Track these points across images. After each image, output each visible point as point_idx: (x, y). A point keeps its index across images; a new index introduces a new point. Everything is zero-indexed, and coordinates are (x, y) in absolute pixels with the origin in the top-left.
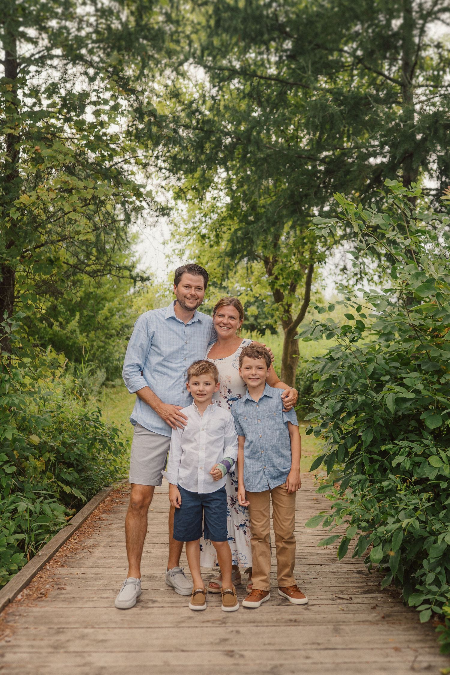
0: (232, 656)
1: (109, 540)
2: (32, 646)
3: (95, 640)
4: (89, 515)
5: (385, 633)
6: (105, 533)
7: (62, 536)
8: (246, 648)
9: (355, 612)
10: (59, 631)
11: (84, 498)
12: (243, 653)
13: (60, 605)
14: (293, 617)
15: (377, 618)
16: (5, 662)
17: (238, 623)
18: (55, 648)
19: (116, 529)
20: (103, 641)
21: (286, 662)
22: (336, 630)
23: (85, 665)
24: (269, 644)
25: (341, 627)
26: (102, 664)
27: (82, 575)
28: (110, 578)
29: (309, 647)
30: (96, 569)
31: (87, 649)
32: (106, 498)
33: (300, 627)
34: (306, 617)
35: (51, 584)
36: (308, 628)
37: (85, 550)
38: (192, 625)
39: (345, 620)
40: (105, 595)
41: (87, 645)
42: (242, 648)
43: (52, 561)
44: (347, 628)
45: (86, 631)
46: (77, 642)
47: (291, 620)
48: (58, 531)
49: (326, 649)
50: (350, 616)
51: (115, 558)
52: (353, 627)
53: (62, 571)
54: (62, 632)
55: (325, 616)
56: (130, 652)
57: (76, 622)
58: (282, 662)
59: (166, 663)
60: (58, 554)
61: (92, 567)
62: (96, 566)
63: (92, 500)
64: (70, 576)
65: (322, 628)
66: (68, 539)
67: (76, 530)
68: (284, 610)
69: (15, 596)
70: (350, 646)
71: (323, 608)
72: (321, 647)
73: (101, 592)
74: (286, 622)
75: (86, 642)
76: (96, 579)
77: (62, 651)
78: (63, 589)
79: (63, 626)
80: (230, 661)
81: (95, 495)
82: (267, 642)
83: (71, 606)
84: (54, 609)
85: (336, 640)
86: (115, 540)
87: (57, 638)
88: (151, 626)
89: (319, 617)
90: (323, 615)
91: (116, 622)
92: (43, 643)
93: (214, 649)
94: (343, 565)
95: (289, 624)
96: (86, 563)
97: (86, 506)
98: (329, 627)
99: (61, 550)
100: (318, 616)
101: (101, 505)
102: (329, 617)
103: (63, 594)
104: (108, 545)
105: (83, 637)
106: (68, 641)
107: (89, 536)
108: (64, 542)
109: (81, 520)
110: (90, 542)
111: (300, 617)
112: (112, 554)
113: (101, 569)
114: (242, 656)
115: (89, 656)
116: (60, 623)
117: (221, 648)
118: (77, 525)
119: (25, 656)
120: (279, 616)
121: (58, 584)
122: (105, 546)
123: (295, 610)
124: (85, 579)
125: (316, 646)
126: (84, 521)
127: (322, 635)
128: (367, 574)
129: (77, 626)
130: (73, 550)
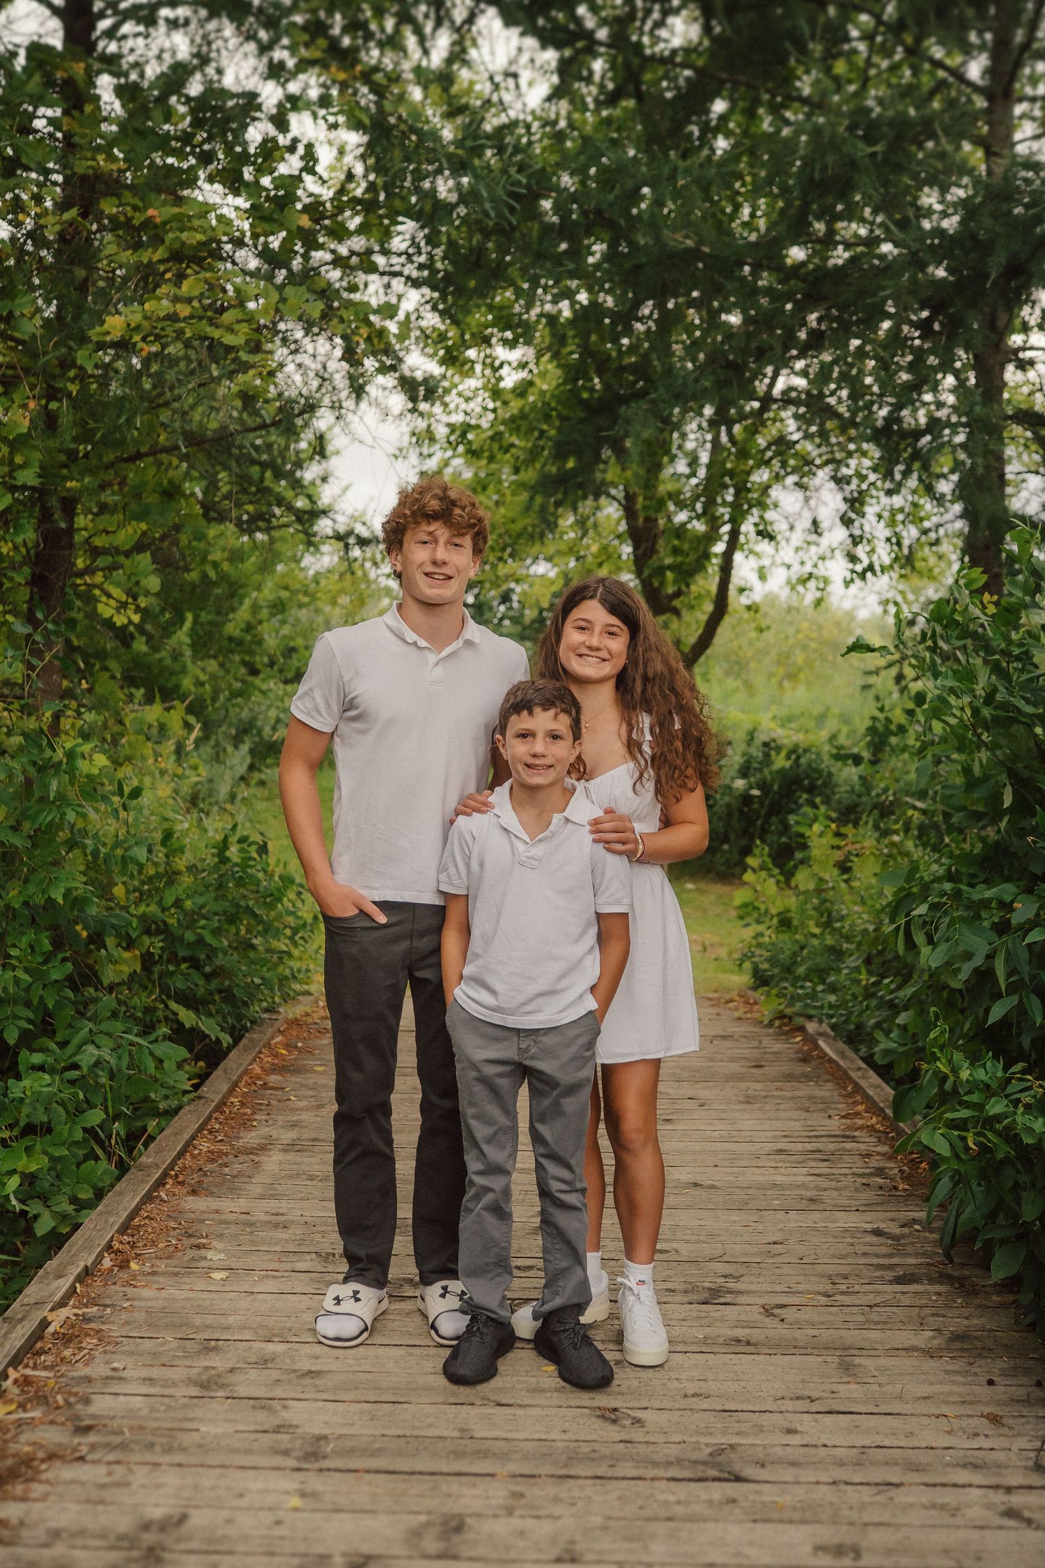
0: (614, 1421)
1: (292, 1135)
2: (151, 1380)
3: (295, 1371)
4: (241, 1077)
5: (960, 1379)
6: (280, 1119)
7: (188, 1122)
8: (645, 1403)
9: (884, 1325)
10: (209, 1347)
11: (226, 1039)
12: (638, 1414)
13: (201, 1285)
14: (741, 1333)
15: (936, 1343)
16: (93, 1416)
18: (204, 1386)
19: (307, 1110)
20: (311, 1374)
21: (744, 1441)
22: (847, 1369)
23: (278, 1430)
24: (695, 1395)
25: (857, 1361)
26: (316, 1431)
27: (244, 1217)
29: (789, 1405)
30: (273, 1203)
31: (278, 1393)
32: (272, 1037)
33: (761, 1358)
34: (770, 1333)
35: (173, 1233)
36: (780, 1360)
37: (243, 1158)
39: (865, 1345)
40: (301, 1266)
41: (277, 1382)
42: (634, 1404)
43: (170, 1181)
44: (870, 1363)
45: (270, 1347)
46: (253, 1374)
47: (739, 1341)
48: (176, 1111)
49: (830, 1413)
50: (874, 1335)
51: (312, 1178)
52: (887, 1362)
53: (196, 1205)
54: (215, 1349)
55: (815, 1332)
56: (377, 1402)
57: (242, 1328)
58: (735, 1440)
59: (465, 1433)
60: (182, 1164)
61: (262, 1197)
62: (272, 1197)
63: (244, 1041)
64: (217, 1216)
65: (813, 1361)
66: (200, 1130)
67: (216, 1110)
68: (718, 1314)
69: (99, 1261)
70: (882, 1409)
71: (807, 1314)
72: (817, 1406)
73: (292, 1257)
74: (726, 1345)
75: (274, 1375)
76: (276, 1226)
77: (221, 1393)
78: (204, 1247)
79: (217, 1336)
80: (613, 1432)
81: (249, 1030)
82: (690, 1391)
83: (228, 1289)
84: (191, 1295)
85: (850, 1391)
86: (305, 1137)
87: (204, 1362)
89: (802, 1335)
90: (811, 1332)
92: (175, 1374)
93: (572, 1403)
94: (838, 1214)
95: (733, 1349)
96: (249, 1187)
97: (233, 1056)
98: (829, 1359)
99: (187, 1155)
100: (798, 1333)
101: (265, 1053)
102: (825, 1335)
103: (204, 1258)
104: (290, 1147)
105: (264, 1362)
106: (232, 1370)
107: (246, 1123)
108: (193, 1138)
109: (225, 1088)
110: (250, 1138)
111: (755, 1335)
112: (304, 1168)
113: (284, 1204)
114: (638, 1421)
115: (285, 1407)
116: (208, 1327)
117: (585, 1400)
118: (218, 1098)
119: (137, 1402)
120: (708, 1330)
121: (191, 1236)
122: (285, 1151)
123: (742, 1317)
124: (251, 1225)
125: (803, 1405)
126: (231, 1091)
127: (815, 1379)
128: (896, 1238)
129: (247, 1335)
130: (213, 1157)
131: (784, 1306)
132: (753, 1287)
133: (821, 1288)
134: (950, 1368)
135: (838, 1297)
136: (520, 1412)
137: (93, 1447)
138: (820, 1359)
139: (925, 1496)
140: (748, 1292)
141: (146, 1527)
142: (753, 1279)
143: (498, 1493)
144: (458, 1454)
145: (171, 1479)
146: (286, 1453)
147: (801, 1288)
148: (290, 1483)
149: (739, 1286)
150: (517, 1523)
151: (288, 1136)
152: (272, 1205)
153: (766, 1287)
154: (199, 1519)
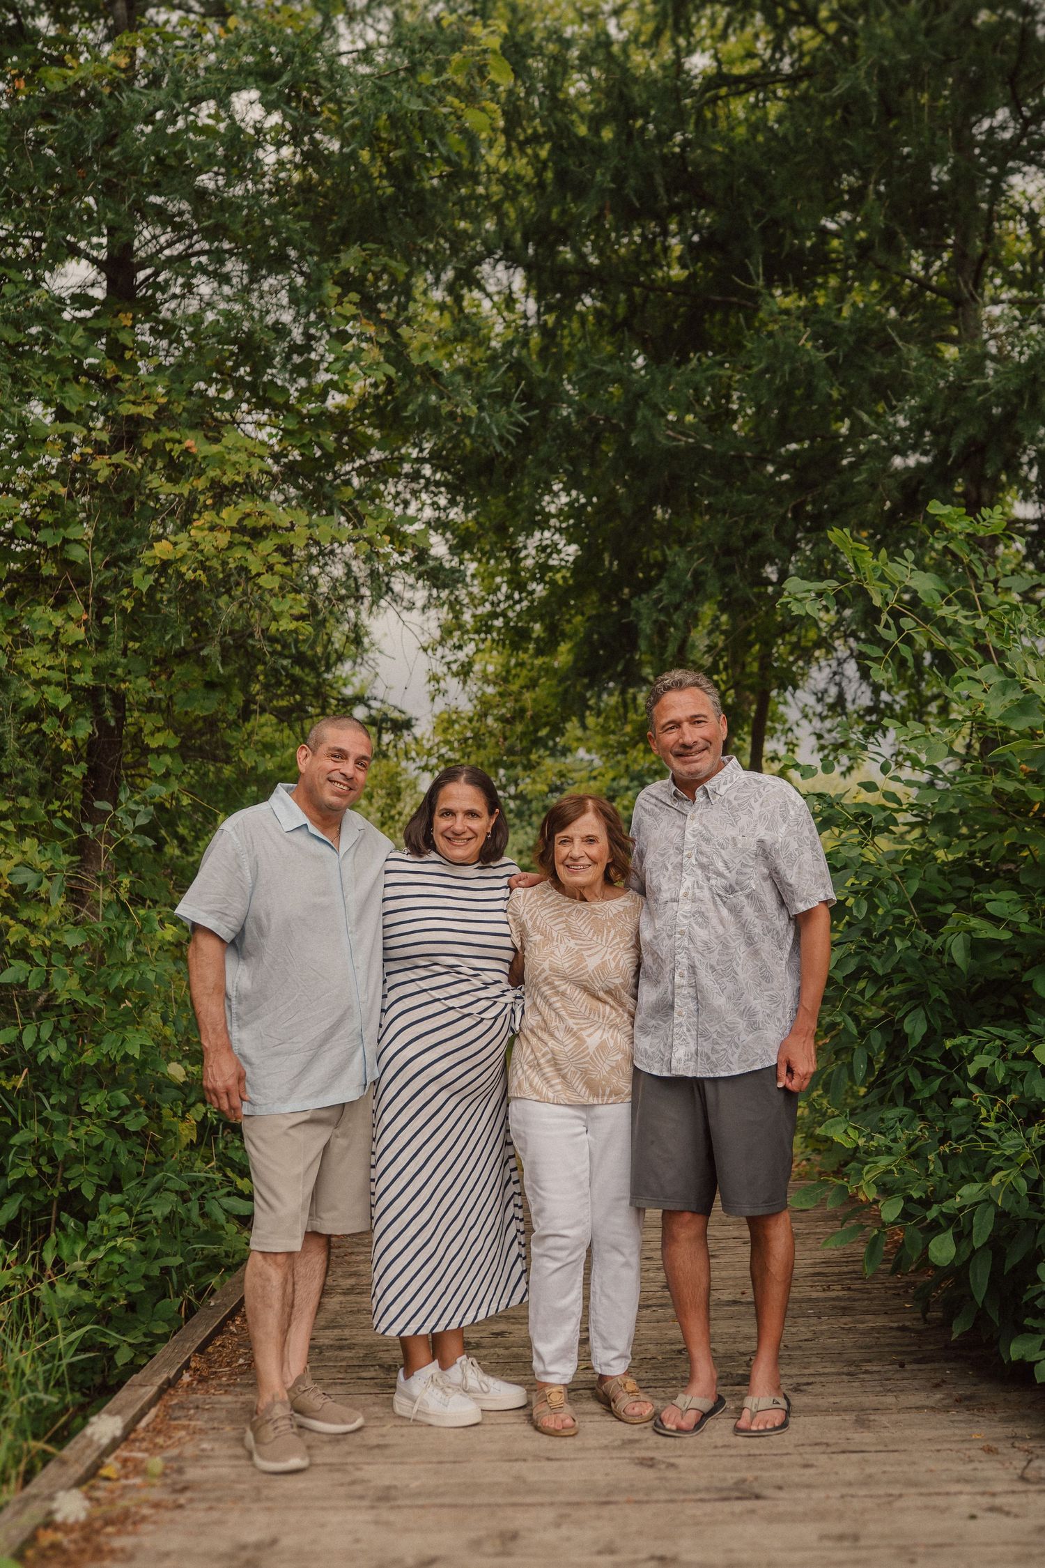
0: (651, 1466)
5: (963, 1425)
9: (899, 1393)
12: (672, 1460)
15: (946, 1402)
20: (378, 1446)
21: (766, 1474)
22: (862, 1423)
23: (353, 1483)
25: (872, 1417)
26: (386, 1483)
29: (808, 1449)
39: (879, 1406)
41: (349, 1453)
44: (884, 1420)
46: (327, 1449)
49: (844, 1452)
50: (890, 1400)
52: (897, 1417)
55: (837, 1400)
56: (440, 1463)
58: (758, 1473)
59: (519, 1479)
65: (833, 1419)
69: (179, 1375)
70: (892, 1447)
72: (834, 1448)
80: (649, 1474)
82: (720, 1443)
85: (864, 1437)
90: (832, 1400)
93: (614, 1455)
94: (868, 1317)
114: (672, 1465)
115: (358, 1469)
117: (626, 1454)
125: (823, 1448)
128: (918, 1332)
136: (567, 1464)
137: (191, 1500)
139: (920, 1501)
141: (244, 1547)
143: (549, 1515)
144: (511, 1492)
145: (261, 1518)
146: (361, 1497)
148: (368, 1516)
150: (564, 1531)
154: (287, 1542)
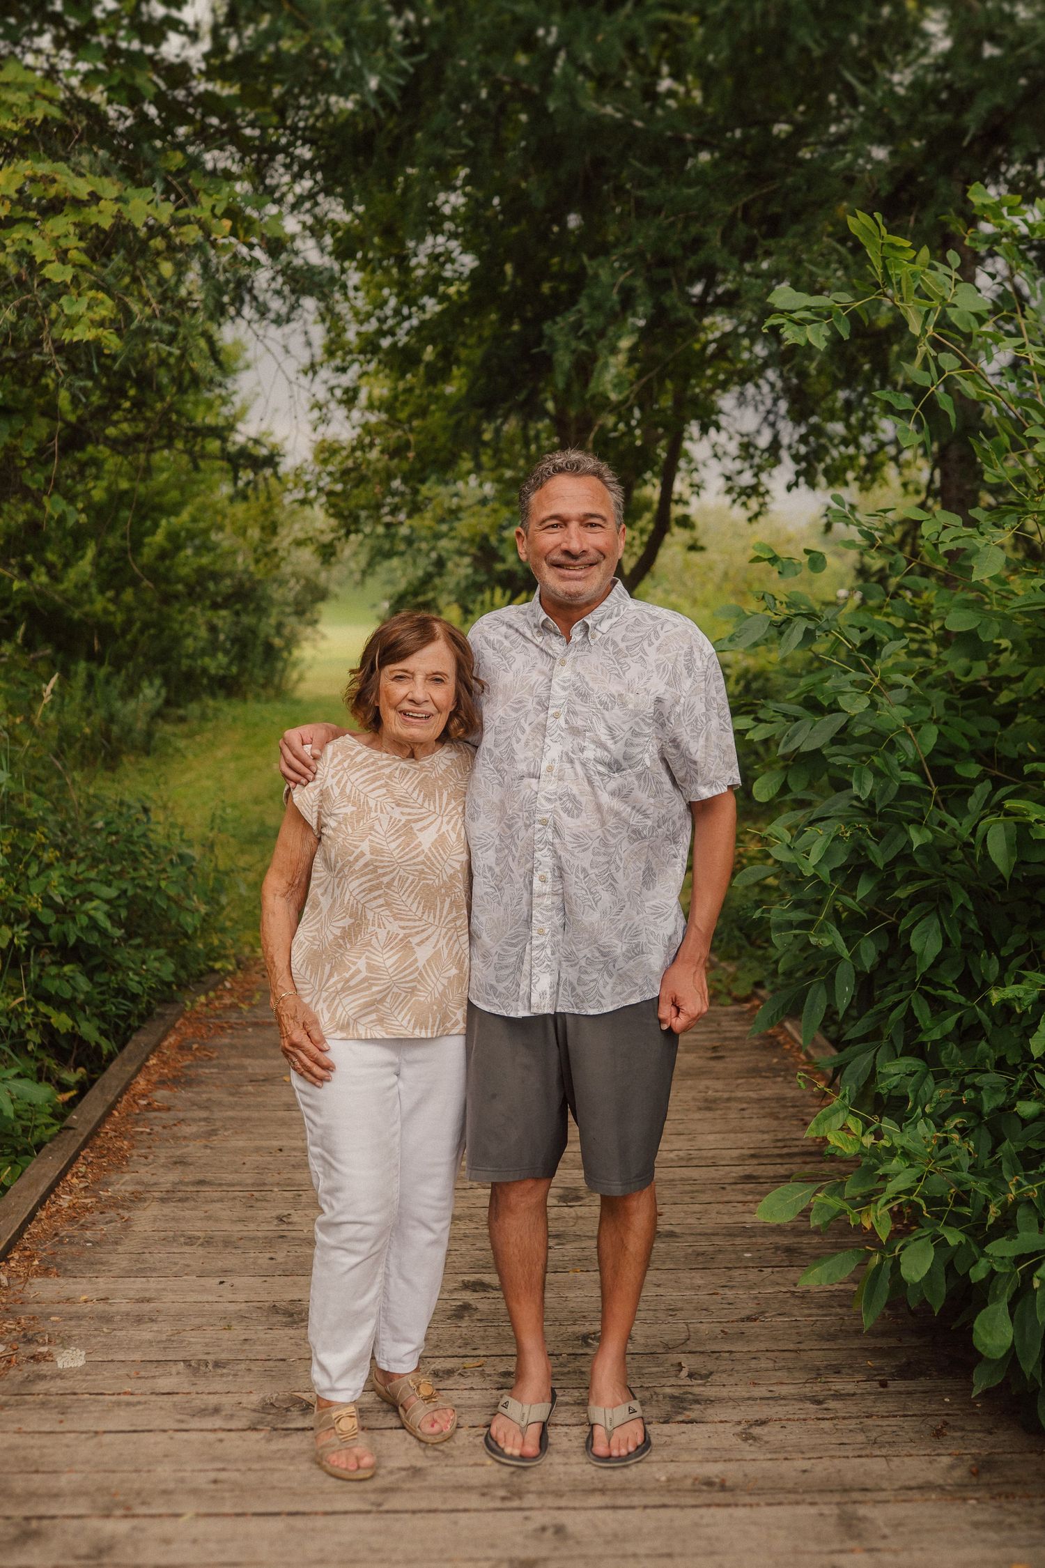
1: (172, 1177)
4: (120, 1095)
5: (993, 1536)
6: (163, 1154)
7: (48, 1165)
9: (888, 1449)
11: (106, 1046)
13: (34, 1421)
14: (713, 1470)
15: (957, 1474)
17: (559, 1494)
19: (196, 1137)
25: (862, 1511)
27: (101, 1307)
28: (179, 1317)
30: (139, 1283)
32: (164, 1037)
33: (740, 1512)
34: (750, 1468)
35: (8, 1337)
36: (767, 1513)
37: (111, 1214)
38: (424, 1505)
39: (869, 1483)
40: (164, 1384)
43: (16, 1255)
47: (709, 1483)
48: (36, 1151)
50: (877, 1466)
51: (191, 1241)
52: (898, 1511)
53: (44, 1289)
54: (36, 1534)
55: (806, 1465)
57: (76, 1493)
60: (34, 1228)
61: (127, 1274)
62: (139, 1272)
63: (130, 1046)
64: (66, 1308)
66: (62, 1176)
67: (84, 1145)
68: (683, 1439)
71: (794, 1435)
73: (153, 1370)
74: (694, 1491)
76: (139, 1320)
78: (45, 1357)
79: (42, 1510)
81: (137, 1029)
83: (66, 1426)
84: (17, 1440)
86: (188, 1179)
88: (301, 1508)
89: (790, 1469)
91: (195, 1492)
95: (704, 1498)
96: (113, 1258)
97: (113, 1068)
98: (826, 1510)
99: (42, 1214)
100: (785, 1467)
101: (153, 1062)
102: (821, 1468)
103: (42, 1377)
104: (172, 1194)
107: (121, 1161)
108: (51, 1190)
109: (99, 1111)
110: (122, 1184)
111: (732, 1471)
113: (153, 1284)
116: (31, 1495)
118: (85, 1130)
120: (672, 1467)
121: (30, 1341)
122: (163, 1200)
123: (714, 1443)
124: (106, 1319)
126: (108, 1114)
127: (813, 1547)
129: (81, 1507)
130: (75, 1215)
131: (762, 1423)
132: (724, 1392)
133: (807, 1390)
134: (979, 1517)
135: (831, 1404)
138: (813, 1510)
140: (720, 1400)
142: (724, 1378)
147: (784, 1390)
149: (709, 1392)
151: (170, 1178)
152: (136, 1285)
153: (742, 1391)
